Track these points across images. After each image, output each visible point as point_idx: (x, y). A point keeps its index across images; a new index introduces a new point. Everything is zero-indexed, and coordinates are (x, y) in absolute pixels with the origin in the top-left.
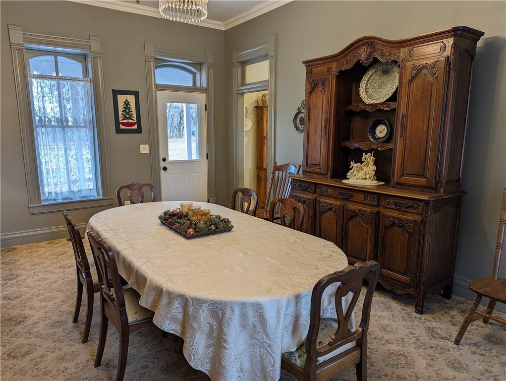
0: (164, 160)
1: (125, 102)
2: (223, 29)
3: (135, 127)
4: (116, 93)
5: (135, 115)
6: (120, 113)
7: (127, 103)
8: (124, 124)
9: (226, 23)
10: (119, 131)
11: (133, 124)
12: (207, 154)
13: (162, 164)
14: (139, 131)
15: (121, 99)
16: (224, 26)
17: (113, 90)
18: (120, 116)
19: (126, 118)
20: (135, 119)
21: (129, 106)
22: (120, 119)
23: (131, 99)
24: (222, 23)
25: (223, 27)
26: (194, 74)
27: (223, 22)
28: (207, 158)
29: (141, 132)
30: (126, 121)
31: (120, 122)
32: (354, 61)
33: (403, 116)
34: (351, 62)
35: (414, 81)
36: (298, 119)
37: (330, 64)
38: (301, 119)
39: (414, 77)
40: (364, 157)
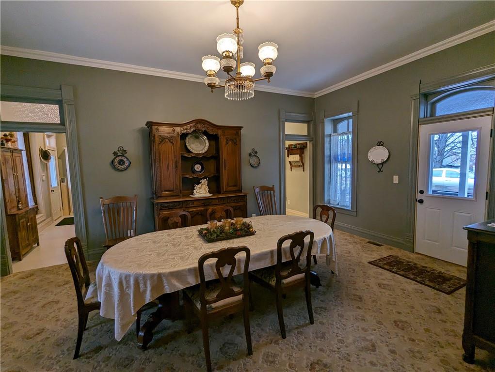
32: (192, 129)
33: (225, 160)
34: (190, 130)
35: (228, 145)
36: (116, 161)
37: (174, 128)
38: (119, 161)
39: (228, 143)
40: (203, 181)
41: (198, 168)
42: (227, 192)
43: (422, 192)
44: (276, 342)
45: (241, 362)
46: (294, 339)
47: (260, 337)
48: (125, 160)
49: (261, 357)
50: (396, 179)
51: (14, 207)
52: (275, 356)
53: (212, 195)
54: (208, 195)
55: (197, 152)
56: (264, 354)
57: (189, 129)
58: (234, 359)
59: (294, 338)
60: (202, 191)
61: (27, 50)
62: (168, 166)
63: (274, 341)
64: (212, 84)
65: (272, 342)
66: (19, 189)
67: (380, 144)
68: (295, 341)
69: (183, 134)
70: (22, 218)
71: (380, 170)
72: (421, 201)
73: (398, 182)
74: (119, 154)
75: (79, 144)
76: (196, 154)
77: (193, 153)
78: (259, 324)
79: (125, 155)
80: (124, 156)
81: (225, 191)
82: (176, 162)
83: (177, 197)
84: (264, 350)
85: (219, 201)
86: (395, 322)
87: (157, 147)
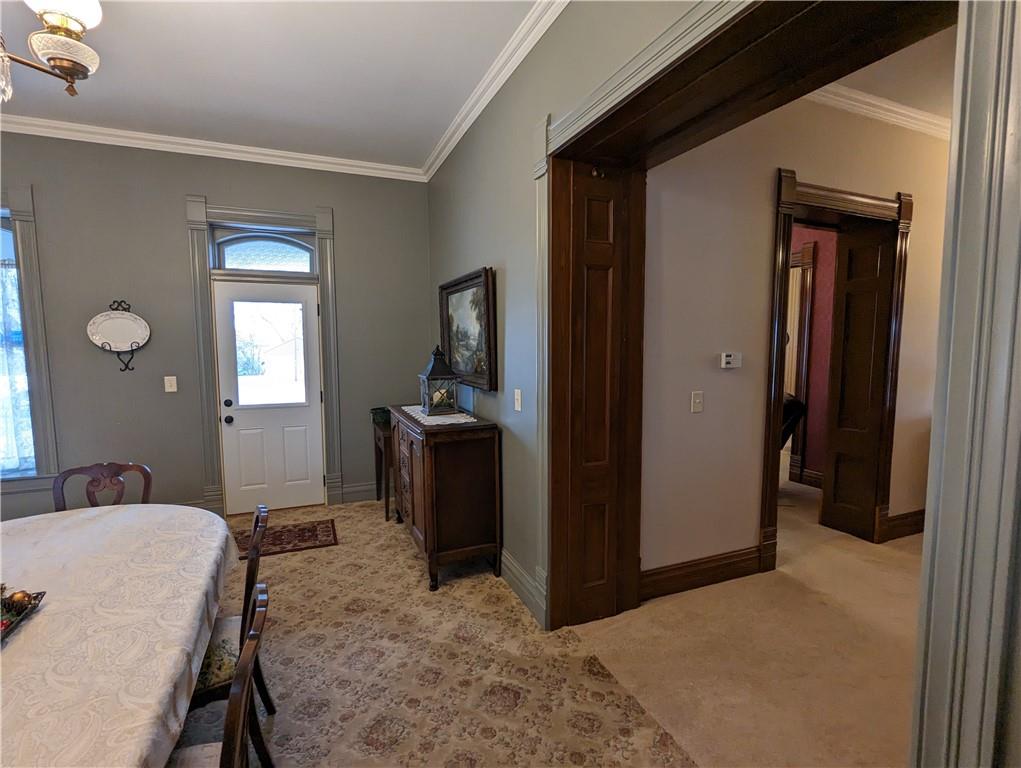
43: (228, 403)
50: (171, 384)
67: (120, 306)
71: (127, 366)
72: (229, 420)
73: (176, 390)
86: (347, 609)
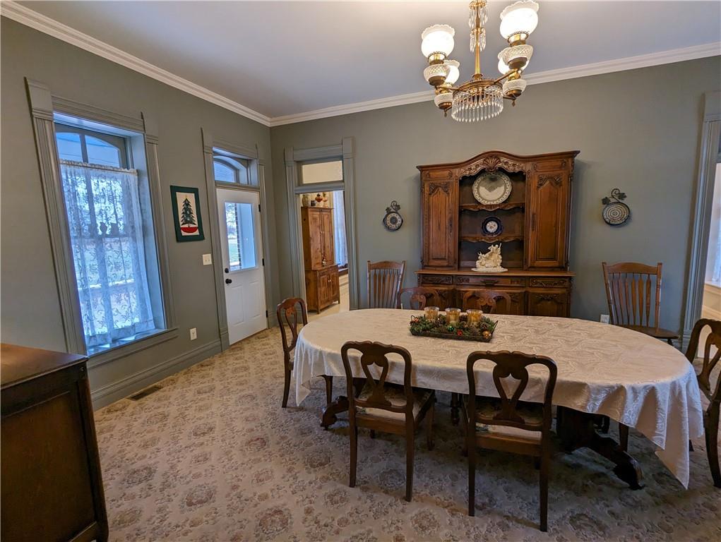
0: (227, 271)
1: (185, 202)
2: (269, 125)
3: (197, 233)
4: (174, 190)
5: (195, 219)
6: (180, 215)
7: (187, 203)
8: (185, 230)
9: (274, 119)
10: (180, 239)
11: (193, 230)
12: (263, 260)
13: (226, 276)
14: (201, 237)
15: (181, 197)
16: (271, 122)
17: (171, 186)
18: (180, 219)
19: (186, 222)
20: (196, 223)
21: (189, 207)
22: (181, 223)
23: (191, 197)
24: (268, 119)
25: (269, 124)
26: (236, 170)
27: (271, 117)
28: (263, 265)
29: (203, 239)
30: (186, 226)
31: (181, 226)
32: (479, 169)
33: (533, 214)
34: (476, 169)
35: (541, 188)
36: (388, 219)
37: (451, 170)
38: (392, 218)
39: (541, 185)
40: (492, 248)
41: (491, 227)
42: (533, 268)
44: (453, 513)
45: (391, 499)
46: (483, 526)
47: (441, 489)
48: (398, 217)
49: (416, 512)
51: (318, 264)
52: (434, 524)
53: (506, 270)
54: (500, 270)
55: (489, 203)
56: (424, 512)
57: (474, 169)
58: (386, 492)
59: (486, 525)
60: (490, 263)
61: (315, 112)
62: (439, 225)
63: (453, 507)
64: (445, 104)
65: (448, 506)
66: (324, 247)
68: (484, 530)
69: (464, 178)
70: (323, 274)
74: (392, 210)
75: (355, 202)
76: (486, 206)
77: (483, 206)
78: (456, 476)
79: (399, 211)
80: (397, 213)
81: (530, 267)
82: (451, 220)
83: (451, 268)
84: (427, 508)
85: (511, 282)
87: (426, 199)
